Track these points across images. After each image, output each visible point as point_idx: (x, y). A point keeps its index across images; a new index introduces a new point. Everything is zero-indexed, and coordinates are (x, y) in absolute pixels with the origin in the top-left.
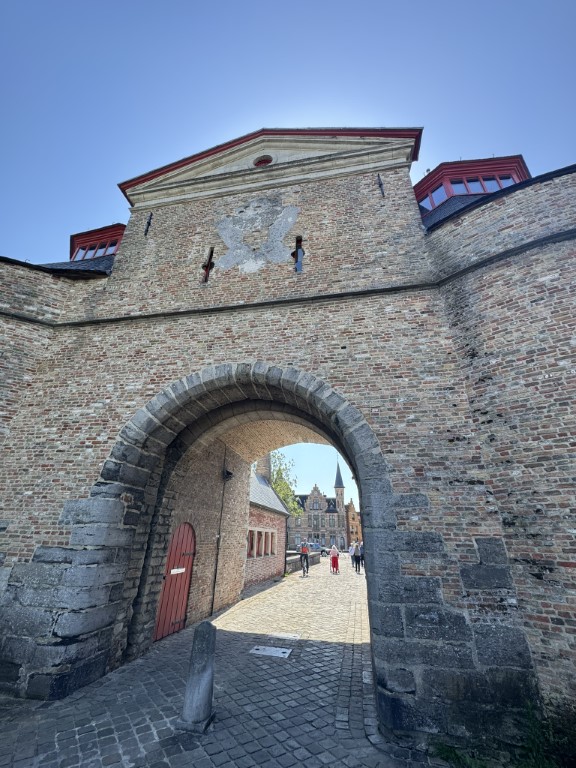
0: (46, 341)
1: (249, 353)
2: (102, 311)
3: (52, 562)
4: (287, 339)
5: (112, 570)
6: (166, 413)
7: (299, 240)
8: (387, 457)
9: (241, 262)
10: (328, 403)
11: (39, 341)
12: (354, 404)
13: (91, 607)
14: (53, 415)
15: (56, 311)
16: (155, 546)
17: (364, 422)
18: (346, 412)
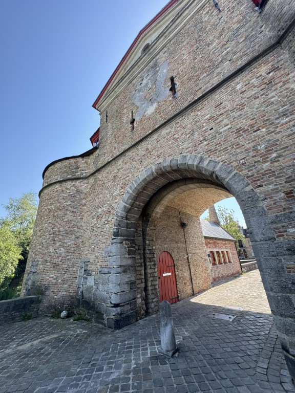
0: (86, 185)
1: (158, 157)
2: (100, 165)
3: (105, 273)
4: (176, 140)
5: (128, 276)
6: (130, 201)
7: (172, 79)
8: (258, 190)
9: (146, 111)
10: (208, 168)
11: (84, 185)
12: (226, 162)
13: (122, 292)
14: (94, 214)
15: (86, 171)
16: (148, 264)
17: (236, 171)
18: (221, 169)
